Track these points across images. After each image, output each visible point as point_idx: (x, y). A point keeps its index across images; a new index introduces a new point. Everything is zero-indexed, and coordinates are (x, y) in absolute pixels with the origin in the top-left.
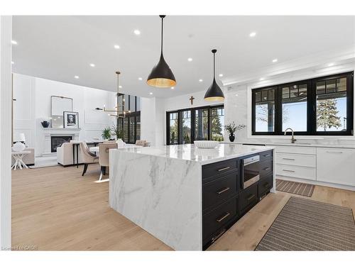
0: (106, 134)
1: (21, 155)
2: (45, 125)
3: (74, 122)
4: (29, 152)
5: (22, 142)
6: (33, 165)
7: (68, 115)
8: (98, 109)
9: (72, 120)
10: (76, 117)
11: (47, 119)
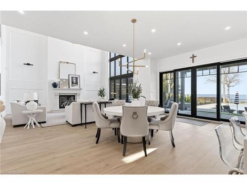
0: (101, 93)
1: (33, 114)
2: (55, 85)
3: (77, 83)
4: (41, 111)
5: (35, 101)
6: (45, 122)
7: (72, 78)
8: (94, 72)
9: (75, 81)
10: (78, 79)
11: (57, 81)
